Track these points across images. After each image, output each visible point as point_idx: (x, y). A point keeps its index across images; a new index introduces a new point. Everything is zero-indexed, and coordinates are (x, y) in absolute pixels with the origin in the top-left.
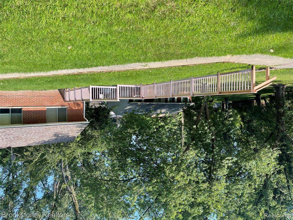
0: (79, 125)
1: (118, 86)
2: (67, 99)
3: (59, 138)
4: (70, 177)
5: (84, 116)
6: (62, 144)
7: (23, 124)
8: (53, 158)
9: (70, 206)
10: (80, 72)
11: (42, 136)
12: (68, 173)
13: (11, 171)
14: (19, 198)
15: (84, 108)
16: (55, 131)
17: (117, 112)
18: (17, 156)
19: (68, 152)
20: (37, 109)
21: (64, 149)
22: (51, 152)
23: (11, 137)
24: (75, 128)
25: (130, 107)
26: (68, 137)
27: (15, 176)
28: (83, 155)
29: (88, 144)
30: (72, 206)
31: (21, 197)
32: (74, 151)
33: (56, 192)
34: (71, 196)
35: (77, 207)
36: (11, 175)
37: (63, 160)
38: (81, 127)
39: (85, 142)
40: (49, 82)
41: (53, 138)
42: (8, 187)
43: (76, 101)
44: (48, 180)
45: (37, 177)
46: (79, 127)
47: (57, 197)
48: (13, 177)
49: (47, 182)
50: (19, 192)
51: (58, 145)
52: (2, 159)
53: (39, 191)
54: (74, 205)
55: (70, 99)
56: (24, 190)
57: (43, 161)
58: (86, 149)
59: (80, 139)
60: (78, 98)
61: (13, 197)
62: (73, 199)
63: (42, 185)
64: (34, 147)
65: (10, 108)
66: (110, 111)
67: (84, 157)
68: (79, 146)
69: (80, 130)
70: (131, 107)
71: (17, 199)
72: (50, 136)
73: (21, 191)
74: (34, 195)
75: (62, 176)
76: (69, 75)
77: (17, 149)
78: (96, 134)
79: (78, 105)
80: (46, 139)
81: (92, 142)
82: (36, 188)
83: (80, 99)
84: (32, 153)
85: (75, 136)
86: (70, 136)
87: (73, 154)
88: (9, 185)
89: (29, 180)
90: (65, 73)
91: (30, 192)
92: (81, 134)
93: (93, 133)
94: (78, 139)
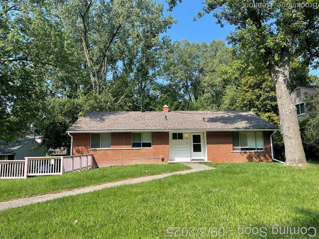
0: (78, 129)
1: (25, 177)
2: (90, 157)
3: (100, 117)
4: (91, 76)
5: (72, 139)
6: (98, 110)
7: (131, 133)
8: (106, 97)
9: (92, 47)
10: (71, 191)
11: (116, 120)
12: (93, 79)
13: (143, 90)
14: (137, 65)
15: (71, 148)
16: (103, 124)
17: (33, 142)
18: (137, 103)
19: (92, 101)
20: (119, 146)
21: (96, 105)
22: (109, 103)
23: (141, 121)
24: (82, 126)
25: (13, 149)
26: (91, 117)
27: (140, 85)
28: (77, 97)
29: (70, 107)
30: (89, 46)
31: (135, 65)
32: (86, 101)
33: (104, 63)
34: (90, 56)
35: (84, 44)
36: (143, 87)
37: (98, 94)
38: (76, 126)
39: (73, 110)
40: (105, 176)
41: (105, 117)
42: (146, 76)
43: (80, 156)
44: (112, 76)
45: (121, 81)
46: (79, 127)
47: (104, 59)
48: (141, 84)
49: (113, 75)
50: (137, 70)
51: (102, 109)
52: (149, 101)
53: (120, 67)
54: (88, 46)
55: (87, 158)
56: (133, 71)
57: (116, 95)
58: (73, 102)
59: (79, 113)
60: (77, 160)
61: (142, 66)
62: (88, 53)
63: (117, 73)
64: (124, 109)
65: (142, 148)
66: (41, 143)
67: (75, 94)
68: (80, 107)
69: (78, 124)
70: (11, 149)
71: (139, 64)
72: (108, 119)
73: (135, 71)
74: (124, 65)
75: (99, 78)
76: (83, 186)
77: (138, 109)
78: (61, 118)
79: (78, 152)
80: (112, 117)
81: (65, 109)
82: (123, 71)
83: (75, 159)
84: (126, 104)
85: (83, 118)
86: (89, 117)
87: (87, 98)
88: (145, 78)
89: (129, 79)
90: (88, 188)
91: (128, 68)
92: (78, 119)
93: (63, 119)
94: (81, 113)
